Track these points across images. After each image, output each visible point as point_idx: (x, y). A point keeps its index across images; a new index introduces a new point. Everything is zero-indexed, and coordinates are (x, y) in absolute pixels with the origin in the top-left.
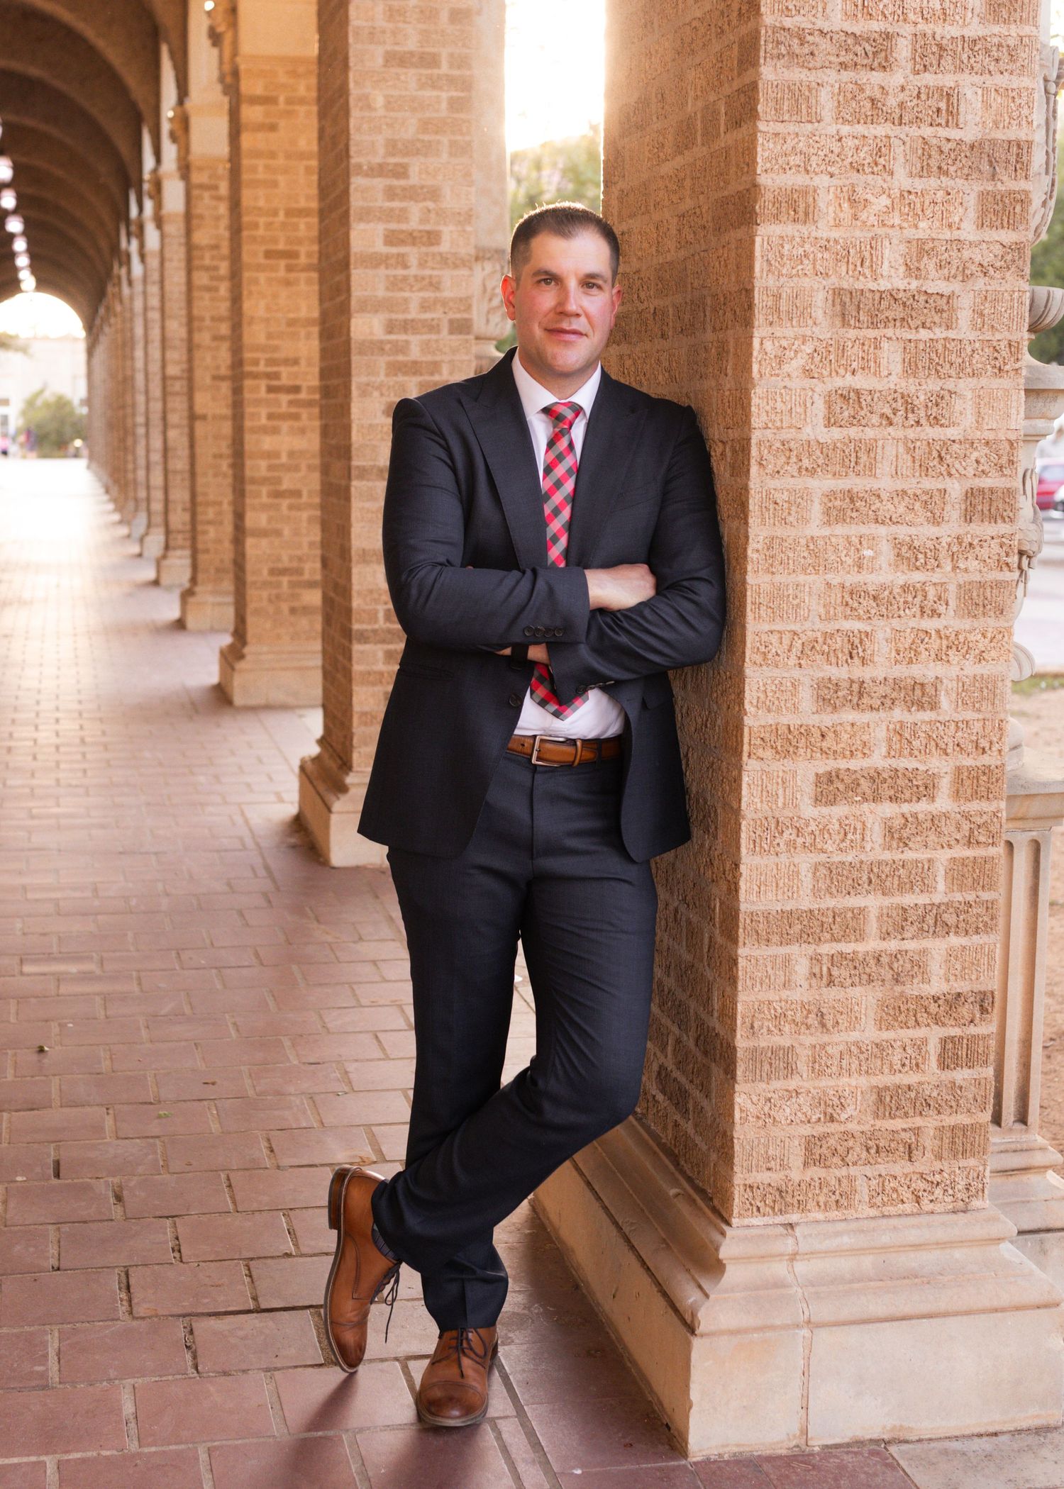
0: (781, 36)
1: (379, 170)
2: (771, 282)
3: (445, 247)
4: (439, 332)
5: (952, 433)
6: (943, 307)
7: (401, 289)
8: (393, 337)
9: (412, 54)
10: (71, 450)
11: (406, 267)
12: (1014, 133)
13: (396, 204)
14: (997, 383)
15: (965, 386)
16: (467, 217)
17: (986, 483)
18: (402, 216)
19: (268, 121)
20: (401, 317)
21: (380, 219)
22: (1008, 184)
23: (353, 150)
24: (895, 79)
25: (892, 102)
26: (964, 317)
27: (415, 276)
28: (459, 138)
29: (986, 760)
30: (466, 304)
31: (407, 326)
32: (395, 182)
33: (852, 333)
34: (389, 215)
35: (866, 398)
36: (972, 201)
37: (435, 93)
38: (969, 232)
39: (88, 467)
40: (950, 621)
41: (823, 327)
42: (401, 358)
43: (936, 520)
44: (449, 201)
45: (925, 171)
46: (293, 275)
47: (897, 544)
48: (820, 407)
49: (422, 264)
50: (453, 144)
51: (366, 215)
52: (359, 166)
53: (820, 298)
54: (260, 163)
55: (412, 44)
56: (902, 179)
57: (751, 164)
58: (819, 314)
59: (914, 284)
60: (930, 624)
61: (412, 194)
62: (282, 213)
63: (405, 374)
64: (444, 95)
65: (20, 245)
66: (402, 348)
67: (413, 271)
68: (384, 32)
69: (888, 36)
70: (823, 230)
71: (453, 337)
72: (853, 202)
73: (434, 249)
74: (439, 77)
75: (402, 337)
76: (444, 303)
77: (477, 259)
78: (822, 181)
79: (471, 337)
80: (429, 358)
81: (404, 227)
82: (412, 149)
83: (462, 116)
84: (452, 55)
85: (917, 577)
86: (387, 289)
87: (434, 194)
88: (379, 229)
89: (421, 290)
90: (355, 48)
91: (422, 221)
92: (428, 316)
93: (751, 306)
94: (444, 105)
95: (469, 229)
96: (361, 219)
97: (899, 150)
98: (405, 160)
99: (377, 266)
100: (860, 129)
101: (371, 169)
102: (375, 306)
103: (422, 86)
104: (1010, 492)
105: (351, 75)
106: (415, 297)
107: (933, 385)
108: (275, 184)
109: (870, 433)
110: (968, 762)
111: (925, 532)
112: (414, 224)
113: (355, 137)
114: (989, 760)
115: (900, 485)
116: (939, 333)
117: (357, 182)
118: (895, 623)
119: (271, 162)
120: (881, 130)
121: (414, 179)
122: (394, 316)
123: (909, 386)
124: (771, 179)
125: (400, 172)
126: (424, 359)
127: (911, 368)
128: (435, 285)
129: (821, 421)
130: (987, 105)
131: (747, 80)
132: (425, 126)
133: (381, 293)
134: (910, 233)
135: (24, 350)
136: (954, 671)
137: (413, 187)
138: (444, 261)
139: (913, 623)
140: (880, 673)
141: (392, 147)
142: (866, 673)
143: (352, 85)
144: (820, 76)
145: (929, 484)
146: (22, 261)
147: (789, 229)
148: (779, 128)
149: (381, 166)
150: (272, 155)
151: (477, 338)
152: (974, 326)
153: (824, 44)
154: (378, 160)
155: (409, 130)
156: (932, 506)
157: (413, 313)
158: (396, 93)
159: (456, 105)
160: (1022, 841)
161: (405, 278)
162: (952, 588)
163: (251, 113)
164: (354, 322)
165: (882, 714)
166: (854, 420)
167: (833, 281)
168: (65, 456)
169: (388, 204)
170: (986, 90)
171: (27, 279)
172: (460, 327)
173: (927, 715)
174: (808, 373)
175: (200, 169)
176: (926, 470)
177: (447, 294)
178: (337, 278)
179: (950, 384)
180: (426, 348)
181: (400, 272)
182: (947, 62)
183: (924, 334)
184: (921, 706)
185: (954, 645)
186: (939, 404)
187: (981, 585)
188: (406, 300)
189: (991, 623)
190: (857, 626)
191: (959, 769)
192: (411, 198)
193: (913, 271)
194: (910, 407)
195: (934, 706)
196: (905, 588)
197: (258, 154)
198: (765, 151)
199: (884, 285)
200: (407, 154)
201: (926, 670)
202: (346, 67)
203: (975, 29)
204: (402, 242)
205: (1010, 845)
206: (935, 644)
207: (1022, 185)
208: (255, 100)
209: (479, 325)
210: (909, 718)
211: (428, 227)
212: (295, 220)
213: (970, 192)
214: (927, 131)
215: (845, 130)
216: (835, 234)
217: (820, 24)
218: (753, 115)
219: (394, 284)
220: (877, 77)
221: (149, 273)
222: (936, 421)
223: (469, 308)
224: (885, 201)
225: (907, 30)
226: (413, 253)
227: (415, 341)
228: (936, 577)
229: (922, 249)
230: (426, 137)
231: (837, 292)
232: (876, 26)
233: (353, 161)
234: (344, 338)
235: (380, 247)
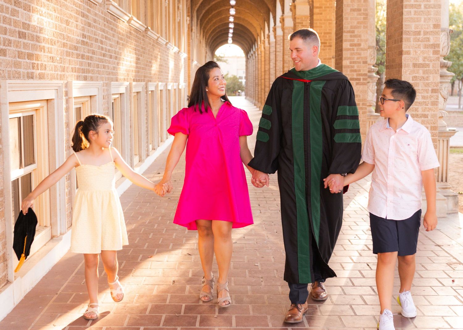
0: (406, 32)
1: (349, 32)
2: (404, 62)
3: (362, 47)
4: (360, 63)
5: (430, 81)
6: (428, 65)
7: (353, 55)
8: (351, 65)
9: (356, 9)
10: (237, 94)
11: (354, 51)
12: (438, 43)
13: (352, 38)
14: (436, 75)
15: (431, 75)
16: (366, 41)
17: (434, 88)
18: (353, 41)
19: (320, 12)
20: (353, 61)
21: (349, 41)
22: (437, 49)
23: (344, 28)
24: (421, 36)
25: (421, 39)
26: (431, 66)
27: (356, 53)
28: (365, 25)
29: (435, 125)
30: (366, 58)
31: (354, 62)
32: (352, 34)
33: (416, 69)
34: (351, 41)
35: (417, 77)
36: (432, 51)
37: (360, 16)
38: (431, 55)
39: (246, 98)
40: (430, 106)
41: (411, 68)
42: (353, 69)
43: (427, 93)
44: (363, 38)
45: (425, 48)
46: (325, 48)
47: (422, 96)
48: (411, 78)
49: (357, 50)
50: (364, 26)
51: (346, 41)
52: (345, 31)
53: (411, 64)
54: (318, 22)
55: (356, 7)
56: (422, 49)
57: (402, 47)
58: (411, 66)
59: (424, 62)
60: (427, 107)
61: (355, 36)
62: (323, 34)
63: (353, 72)
64: (362, 17)
65: (231, 31)
66: (353, 67)
67: (355, 51)
68: (350, 5)
69: (420, 31)
70: (411, 56)
71: (364, 65)
72: (415, 52)
73: (360, 47)
74: (361, 13)
75: (353, 65)
76: (362, 58)
77: (369, 48)
78: (411, 50)
79: (367, 65)
80: (358, 69)
81: (353, 43)
82: (356, 27)
83: (366, 21)
84: (364, 9)
85: (425, 100)
86: (350, 55)
87: (360, 36)
88: (348, 43)
89: (357, 55)
90: (344, 8)
91: (358, 42)
92: (358, 60)
93: (402, 66)
94: (362, 19)
95: (367, 43)
96: (345, 41)
97: (422, 45)
98: (354, 30)
99: (348, 51)
100: (416, 43)
101: (347, 31)
102: (347, 59)
103: (358, 15)
104: (438, 89)
105: (343, 13)
106: (356, 57)
107: (427, 75)
108: (321, 27)
109: (418, 82)
110: (433, 125)
111: (426, 94)
112: (356, 42)
113: (344, 25)
114: (436, 125)
115: (422, 88)
116: (427, 69)
117: (344, 34)
118: (422, 106)
119: (321, 22)
120: (419, 43)
121: (356, 33)
122: (351, 61)
123: (424, 75)
124: (404, 49)
125: (353, 32)
126: (357, 69)
127: (424, 73)
128: (359, 54)
129: (411, 80)
130: (434, 39)
131: (401, 37)
132: (358, 23)
133: (349, 56)
134: (423, 56)
135: (225, 61)
136: (430, 113)
137: (356, 35)
138: (362, 49)
139: (424, 106)
140: (420, 113)
141: (351, 27)
142: (418, 113)
143: (344, 15)
144: (411, 36)
145: (426, 88)
146: (230, 35)
147: (407, 56)
148: (406, 43)
149: (349, 31)
150: (321, 20)
151: (368, 64)
152: (432, 67)
153: (411, 33)
154: (348, 30)
155: (355, 24)
156: (427, 91)
157: (355, 60)
158: (352, 17)
159: (364, 18)
160: (445, 140)
161: (354, 53)
162: (430, 102)
163: (316, 11)
164: (343, 62)
165: (420, 119)
166: (416, 80)
167: (413, 62)
168: (235, 95)
169: (351, 38)
170: (433, 37)
171: (230, 40)
172: (365, 62)
173: (427, 119)
174: (410, 74)
175: (298, 19)
176: (426, 86)
177: (362, 56)
178: (339, 53)
179: (429, 75)
180: (358, 67)
181: (353, 52)
182: (428, 34)
183: (425, 69)
184: (426, 118)
185: (430, 109)
186: (427, 78)
187: (434, 102)
188: (354, 57)
189: (435, 107)
190: (416, 107)
191: (431, 126)
192: (355, 37)
193: (424, 61)
194: (424, 78)
195: (428, 118)
196: (423, 102)
197: (318, 20)
198: (403, 46)
199: (420, 62)
200: (354, 28)
201: (426, 113)
202: (342, 11)
203: (432, 30)
204: (353, 46)
205: (443, 140)
206: (428, 109)
207: (439, 49)
208: (317, 8)
209: (369, 62)
210: (424, 119)
211: (359, 43)
212: (326, 35)
213: (431, 50)
214: (425, 43)
215: (414, 43)
216: (413, 56)
217: (411, 30)
218: (402, 42)
219: (352, 54)
220: (418, 36)
221: (277, 42)
222: (427, 80)
223: (367, 59)
224: (420, 52)
225: (423, 30)
226: (355, 48)
227: (356, 65)
228: (428, 100)
229: (425, 58)
230: (358, 25)
231: (414, 64)
232: (418, 30)
233: (344, 30)
234: (341, 65)
235: (349, 47)
